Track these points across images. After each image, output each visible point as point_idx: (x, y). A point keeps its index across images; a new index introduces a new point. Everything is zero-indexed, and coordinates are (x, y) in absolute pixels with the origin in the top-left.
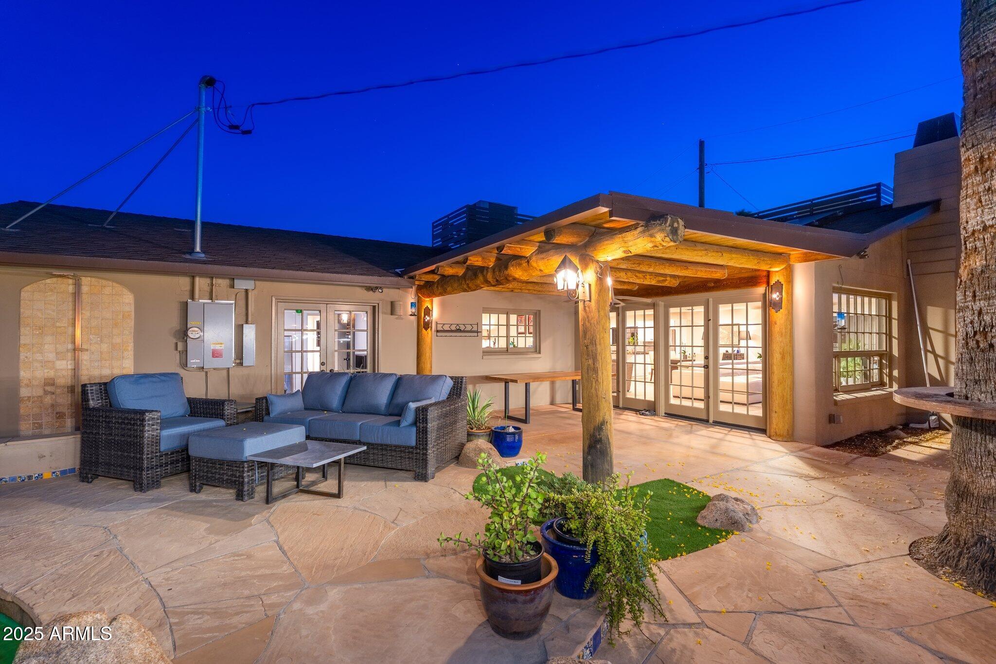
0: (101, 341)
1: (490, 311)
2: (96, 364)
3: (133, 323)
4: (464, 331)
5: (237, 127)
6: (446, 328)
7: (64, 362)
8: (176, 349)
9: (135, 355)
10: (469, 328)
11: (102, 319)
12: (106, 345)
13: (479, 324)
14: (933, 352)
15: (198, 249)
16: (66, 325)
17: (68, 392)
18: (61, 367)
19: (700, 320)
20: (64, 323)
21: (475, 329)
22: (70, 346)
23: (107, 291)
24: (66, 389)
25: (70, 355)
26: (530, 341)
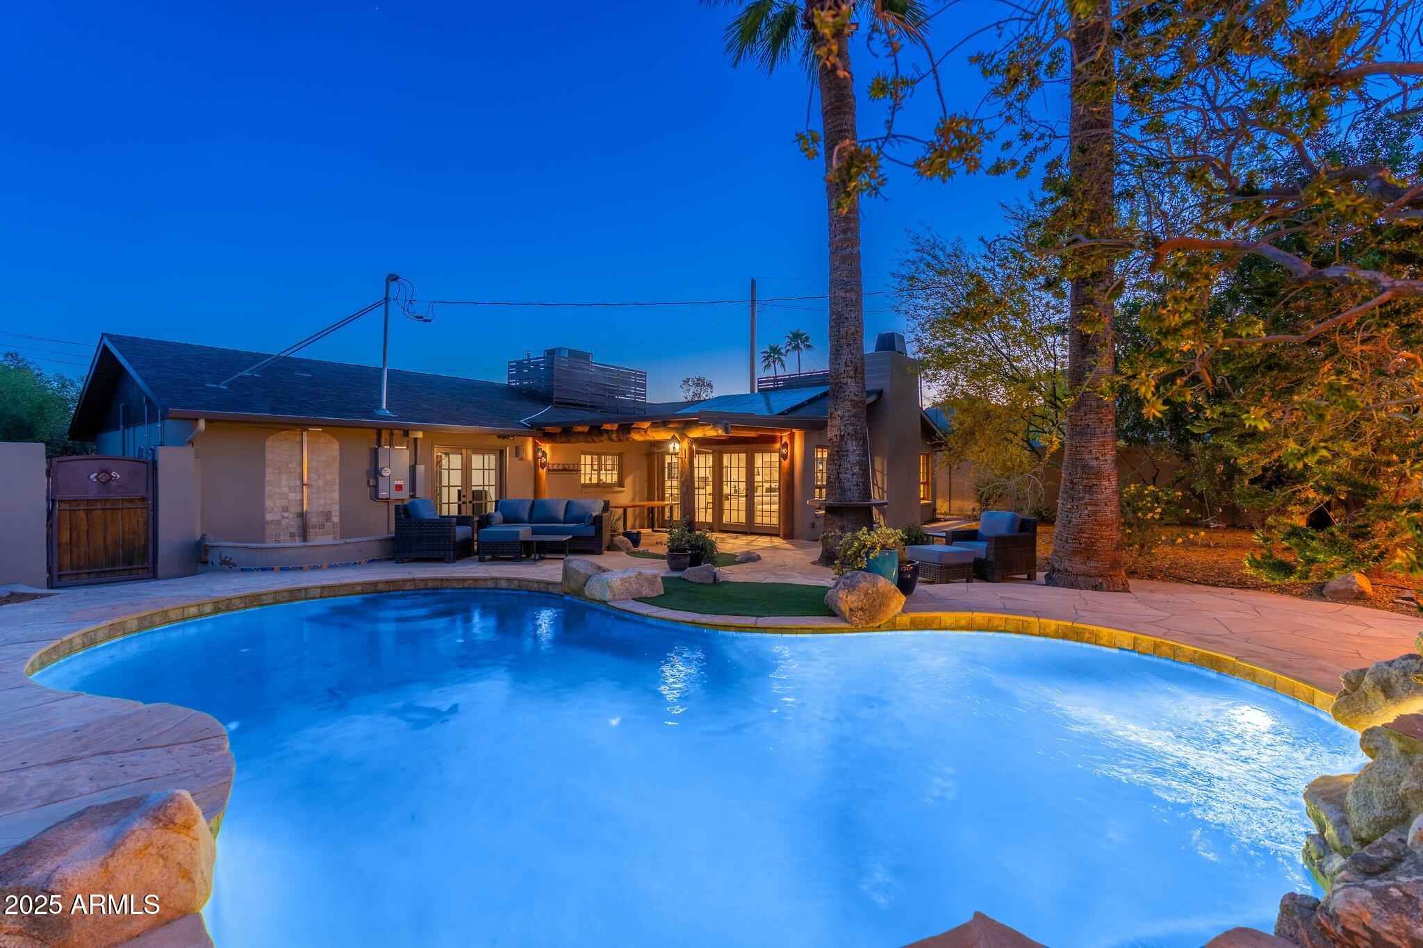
0: (318, 478)
1: (585, 453)
2: (315, 496)
3: (338, 465)
4: (569, 471)
5: (422, 318)
6: (555, 467)
7: (294, 494)
8: (368, 485)
9: (340, 489)
10: (571, 467)
11: (319, 461)
12: (321, 481)
13: (579, 464)
14: (877, 485)
15: (384, 407)
16: (294, 467)
17: (296, 517)
18: (291, 499)
19: (743, 464)
20: (293, 465)
21: (576, 468)
22: (298, 482)
23: (322, 439)
24: (295, 515)
25: (297, 489)
26: (615, 478)
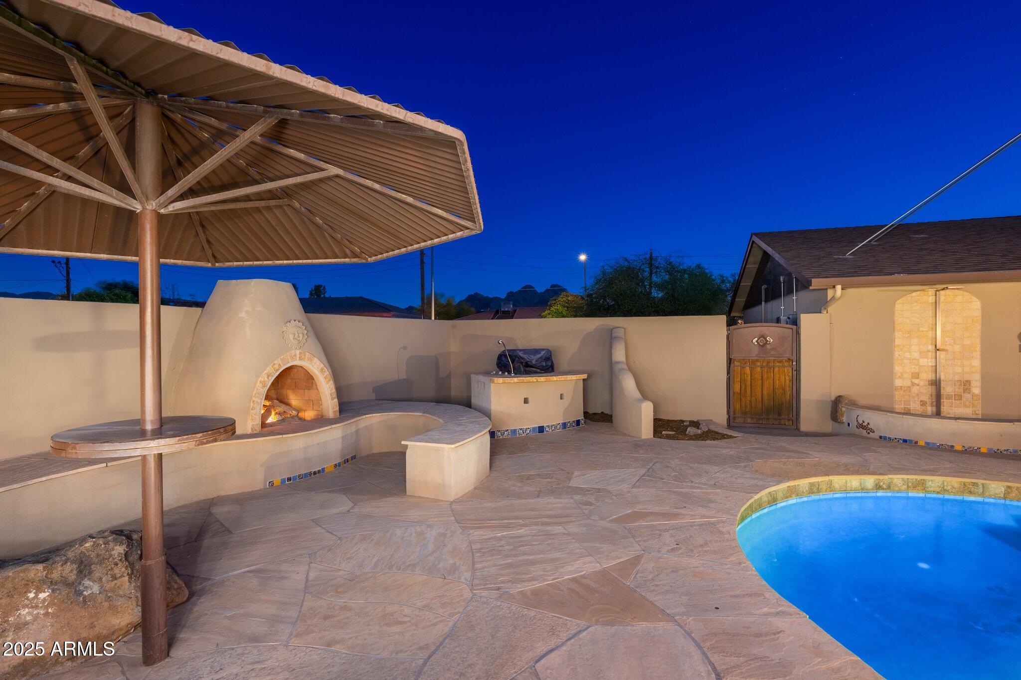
0: (954, 343)
2: (950, 362)
3: (979, 327)
7: (926, 360)
9: (982, 355)
11: (955, 324)
12: (958, 346)
16: (927, 330)
17: (929, 385)
18: (923, 364)
20: (926, 328)
22: (931, 347)
23: (959, 299)
24: (927, 383)
25: (931, 355)
